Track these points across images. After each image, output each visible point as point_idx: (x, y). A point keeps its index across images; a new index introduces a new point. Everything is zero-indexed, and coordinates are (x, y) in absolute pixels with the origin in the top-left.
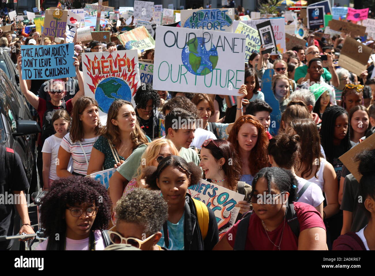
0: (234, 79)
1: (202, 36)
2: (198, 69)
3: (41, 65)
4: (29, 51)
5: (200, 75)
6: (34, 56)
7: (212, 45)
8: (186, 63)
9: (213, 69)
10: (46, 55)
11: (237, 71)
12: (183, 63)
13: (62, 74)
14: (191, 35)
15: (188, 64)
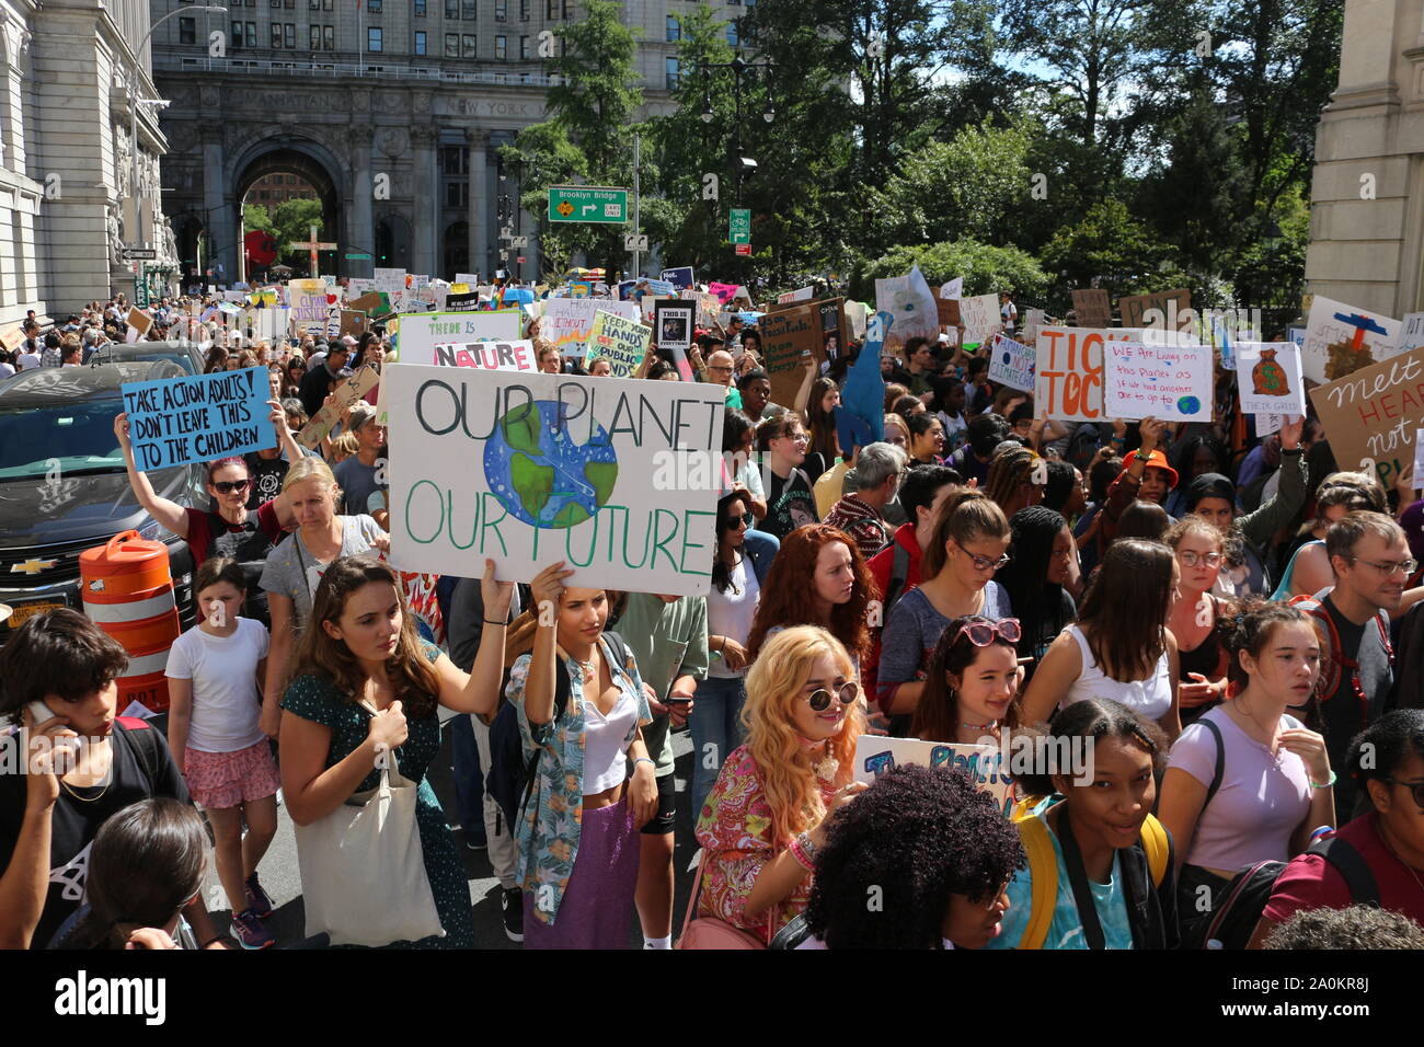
0: (678, 541)
1: (555, 398)
2: (543, 507)
3: (183, 429)
4: (145, 395)
5: (549, 526)
6: (162, 407)
7: (595, 427)
8: (501, 488)
9: (598, 507)
10: (195, 400)
11: (688, 512)
12: (491, 486)
13: (241, 443)
14: (512, 393)
15: (506, 491)
